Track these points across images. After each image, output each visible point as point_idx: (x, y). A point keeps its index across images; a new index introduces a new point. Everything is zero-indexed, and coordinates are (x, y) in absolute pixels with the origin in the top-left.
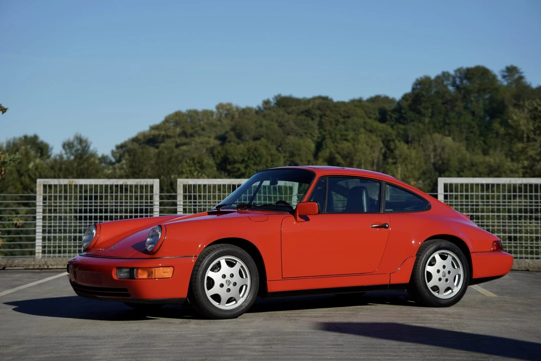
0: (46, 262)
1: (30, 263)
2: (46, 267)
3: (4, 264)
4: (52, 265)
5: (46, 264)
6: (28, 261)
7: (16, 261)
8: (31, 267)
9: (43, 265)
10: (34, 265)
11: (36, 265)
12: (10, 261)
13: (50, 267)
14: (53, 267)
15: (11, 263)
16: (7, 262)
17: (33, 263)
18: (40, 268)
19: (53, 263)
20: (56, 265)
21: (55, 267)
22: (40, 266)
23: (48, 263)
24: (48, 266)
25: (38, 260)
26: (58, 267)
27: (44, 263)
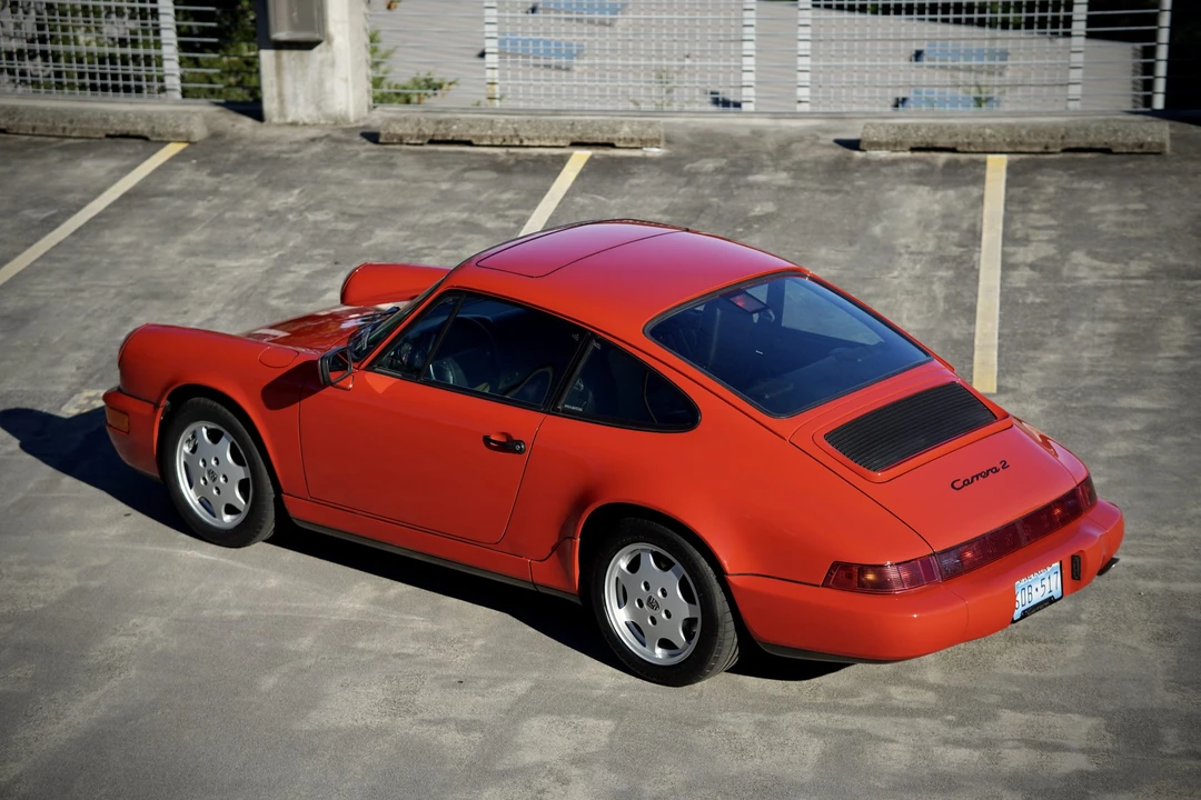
0: (515, 130)
1: (483, 134)
2: (517, 143)
3: (431, 133)
4: (529, 139)
5: (518, 136)
6: (478, 129)
7: (455, 127)
8: (485, 143)
9: (511, 137)
10: (491, 138)
11: (497, 137)
12: (441, 126)
13: (526, 143)
14: (531, 143)
15: (444, 132)
16: (437, 129)
17: (490, 133)
18: (504, 144)
19: (531, 134)
20: (539, 138)
21: (537, 143)
22: (504, 140)
23: (522, 134)
24: (521, 141)
25: (499, 125)
26: (543, 143)
27: (512, 133)
